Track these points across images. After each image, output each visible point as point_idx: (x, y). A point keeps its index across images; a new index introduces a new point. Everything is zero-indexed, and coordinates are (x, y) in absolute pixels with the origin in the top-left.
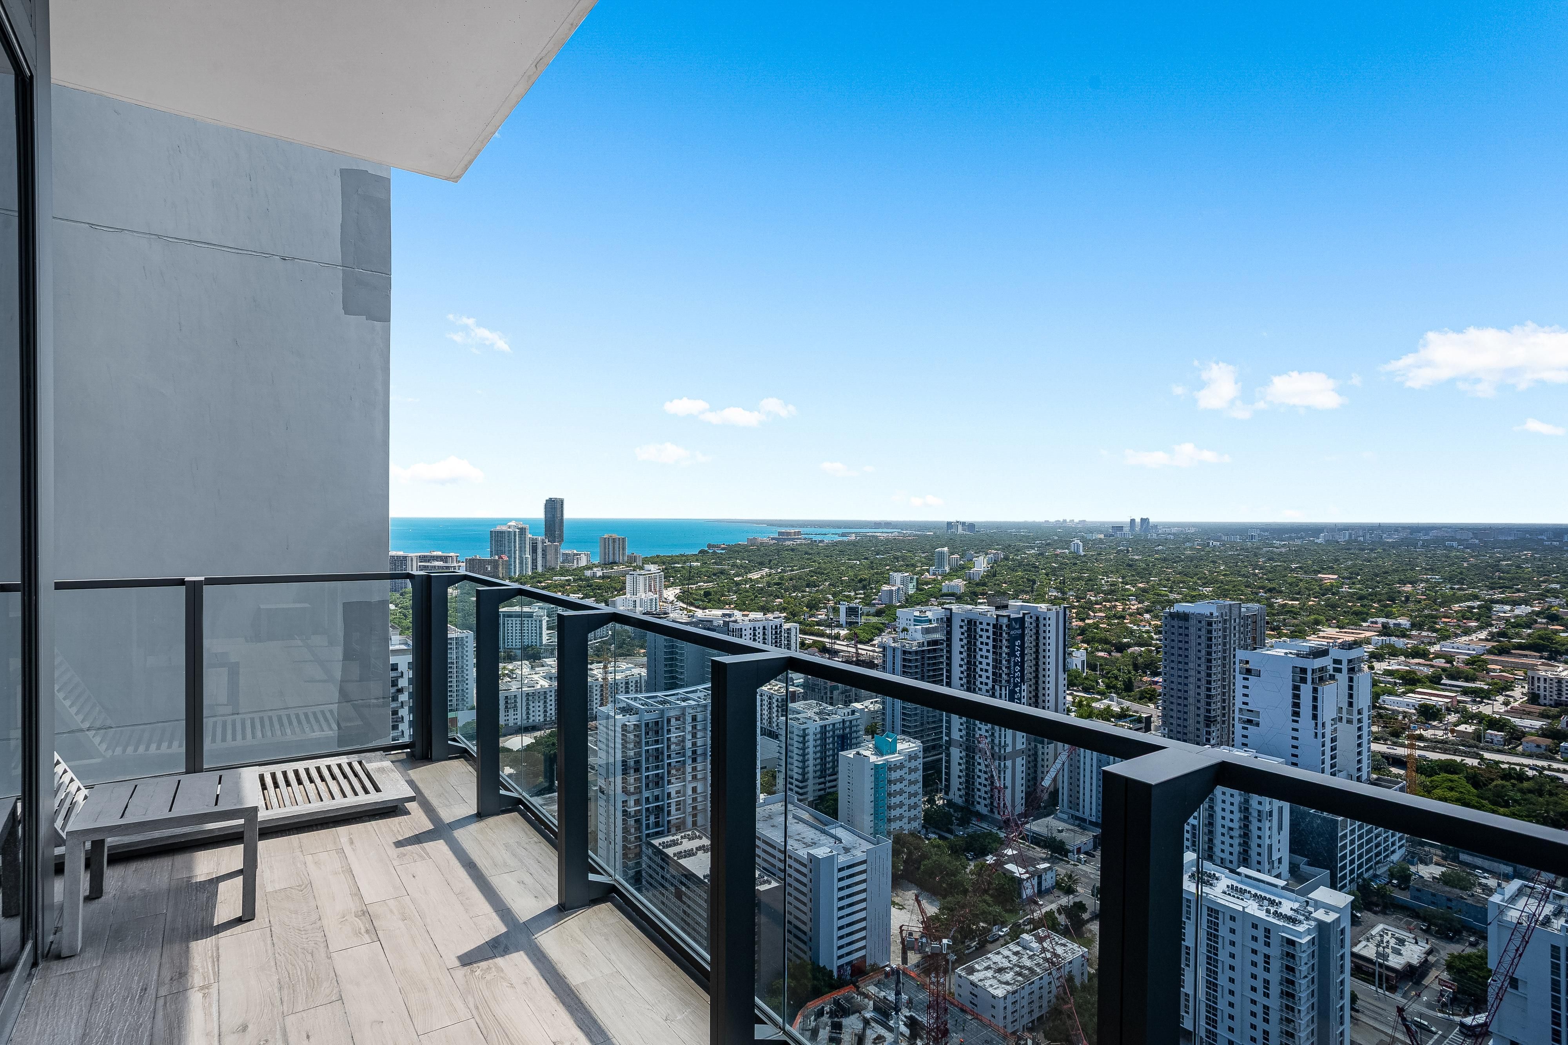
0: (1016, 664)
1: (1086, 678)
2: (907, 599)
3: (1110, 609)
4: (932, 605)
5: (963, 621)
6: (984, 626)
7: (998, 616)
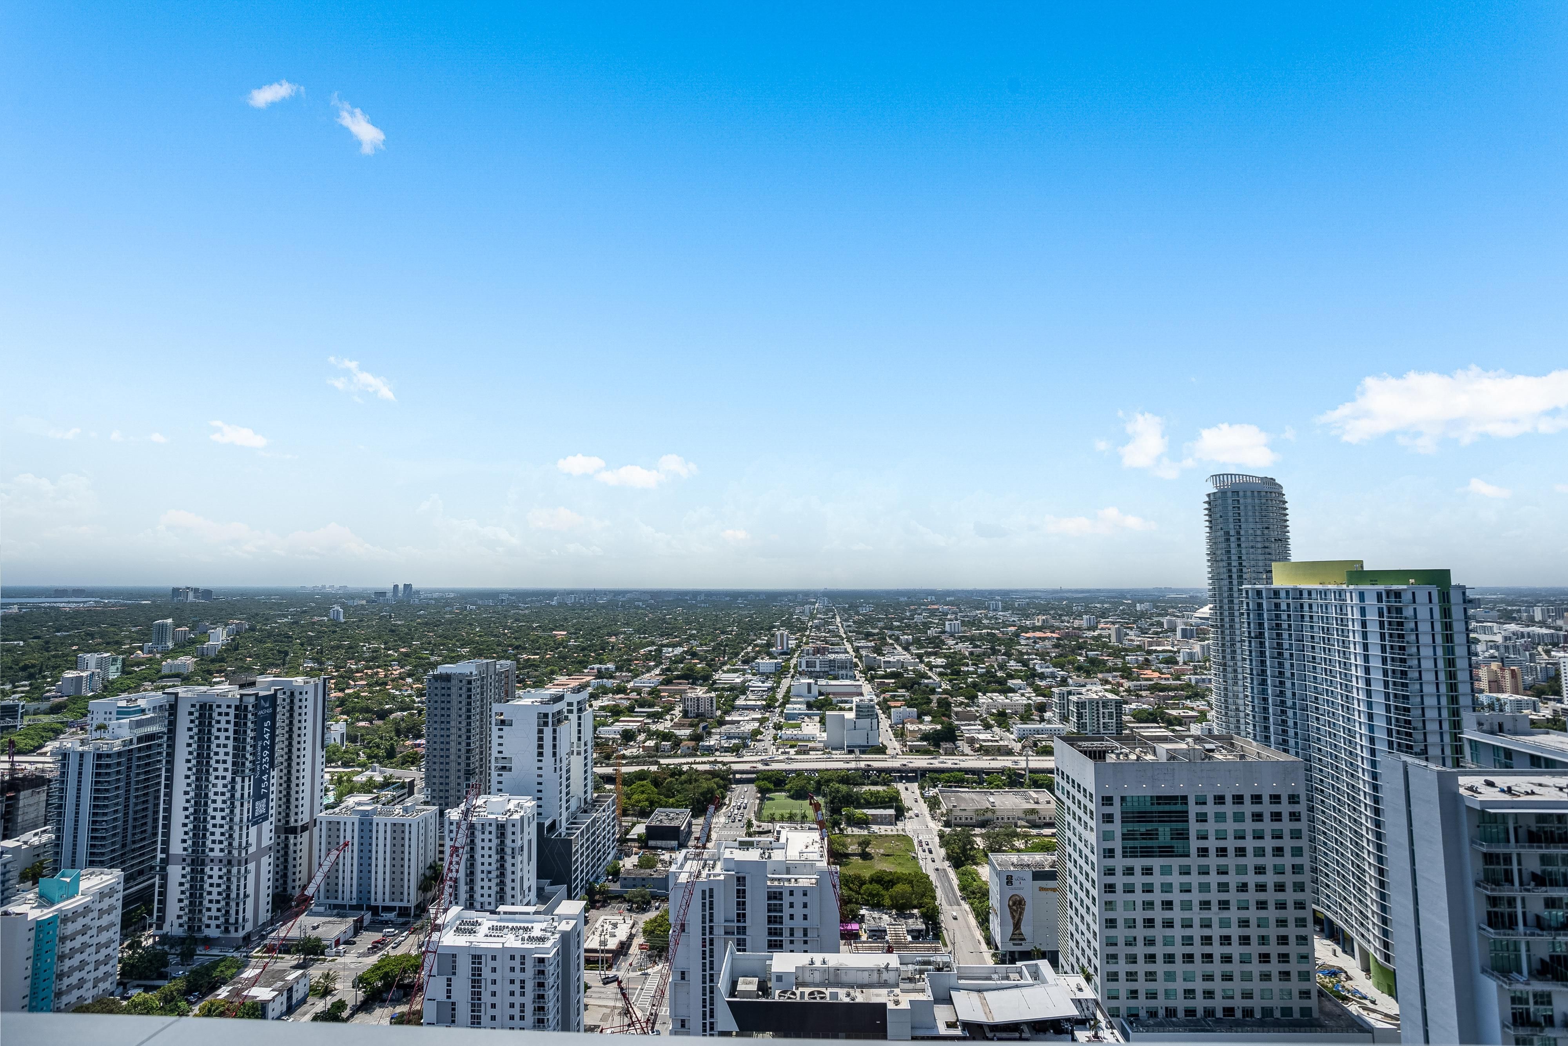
0: (263, 748)
1: (345, 752)
2: (105, 687)
3: (372, 676)
4: (145, 690)
5: (193, 706)
6: (224, 710)
7: (242, 695)
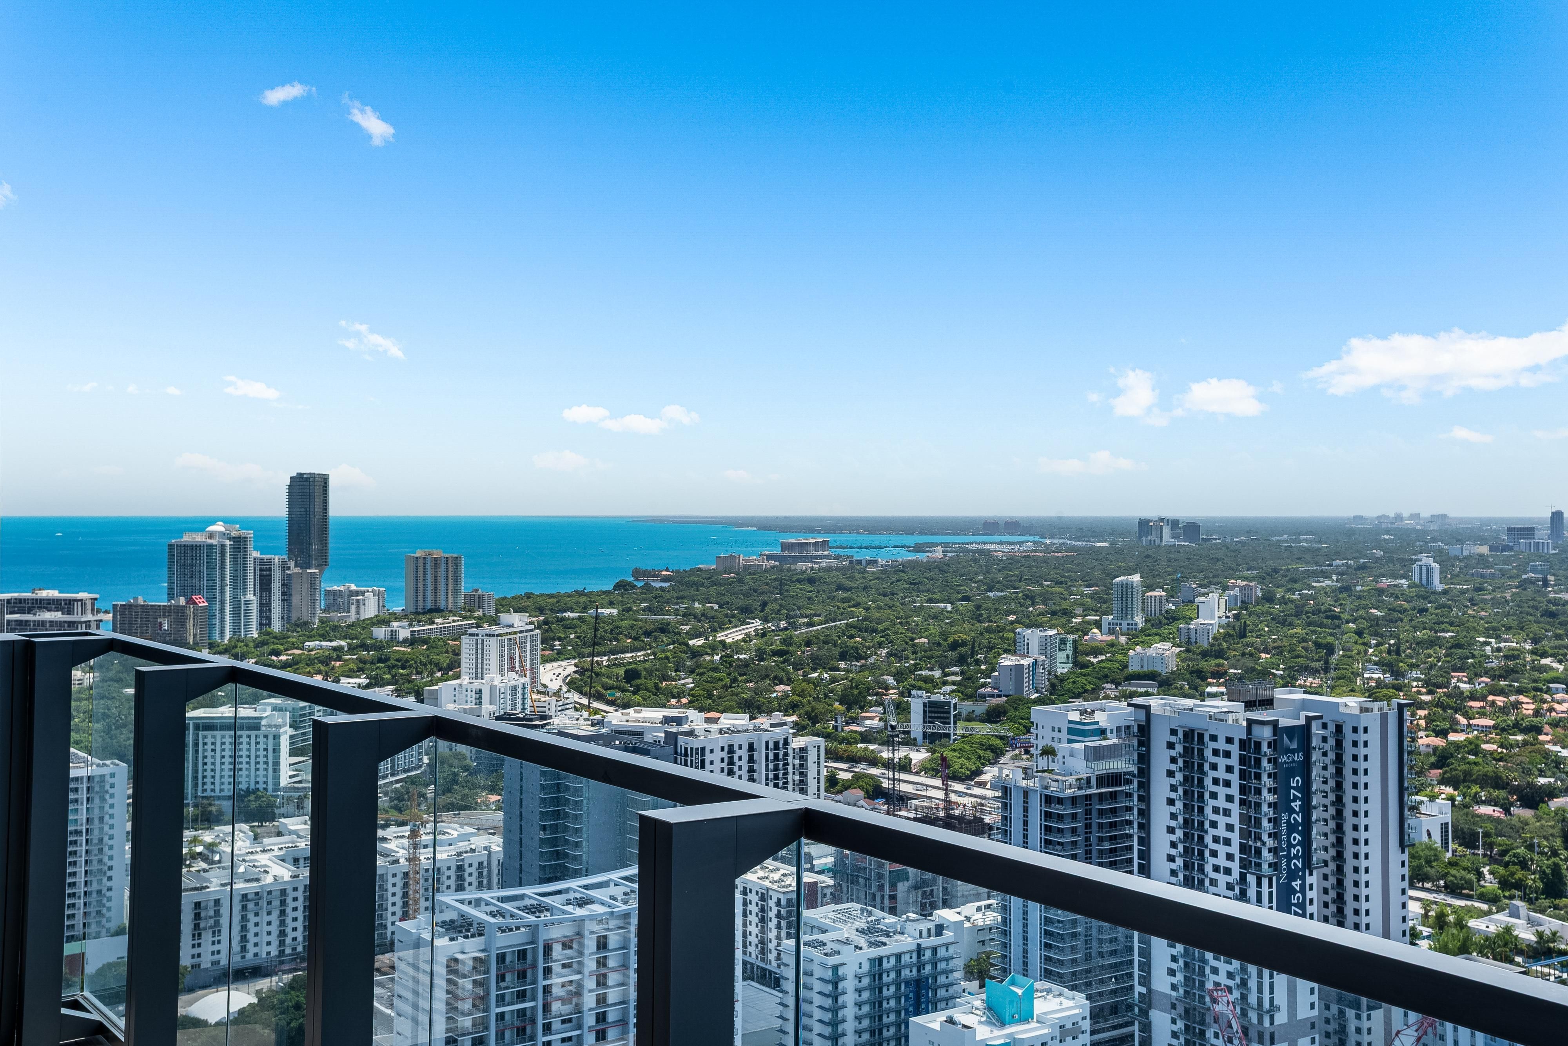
0: (1292, 828)
1: (1452, 864)
2: (1053, 686)
3: (1504, 710)
4: (1107, 697)
5: (1174, 732)
6: (1221, 745)
7: (1250, 722)
